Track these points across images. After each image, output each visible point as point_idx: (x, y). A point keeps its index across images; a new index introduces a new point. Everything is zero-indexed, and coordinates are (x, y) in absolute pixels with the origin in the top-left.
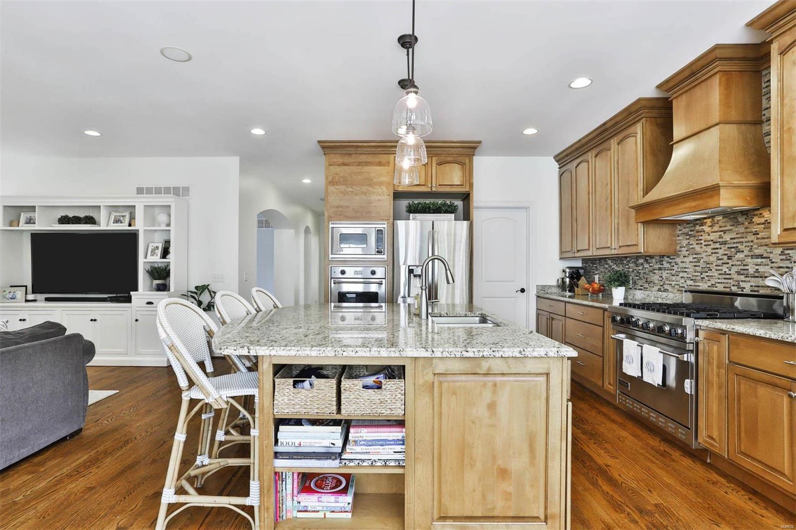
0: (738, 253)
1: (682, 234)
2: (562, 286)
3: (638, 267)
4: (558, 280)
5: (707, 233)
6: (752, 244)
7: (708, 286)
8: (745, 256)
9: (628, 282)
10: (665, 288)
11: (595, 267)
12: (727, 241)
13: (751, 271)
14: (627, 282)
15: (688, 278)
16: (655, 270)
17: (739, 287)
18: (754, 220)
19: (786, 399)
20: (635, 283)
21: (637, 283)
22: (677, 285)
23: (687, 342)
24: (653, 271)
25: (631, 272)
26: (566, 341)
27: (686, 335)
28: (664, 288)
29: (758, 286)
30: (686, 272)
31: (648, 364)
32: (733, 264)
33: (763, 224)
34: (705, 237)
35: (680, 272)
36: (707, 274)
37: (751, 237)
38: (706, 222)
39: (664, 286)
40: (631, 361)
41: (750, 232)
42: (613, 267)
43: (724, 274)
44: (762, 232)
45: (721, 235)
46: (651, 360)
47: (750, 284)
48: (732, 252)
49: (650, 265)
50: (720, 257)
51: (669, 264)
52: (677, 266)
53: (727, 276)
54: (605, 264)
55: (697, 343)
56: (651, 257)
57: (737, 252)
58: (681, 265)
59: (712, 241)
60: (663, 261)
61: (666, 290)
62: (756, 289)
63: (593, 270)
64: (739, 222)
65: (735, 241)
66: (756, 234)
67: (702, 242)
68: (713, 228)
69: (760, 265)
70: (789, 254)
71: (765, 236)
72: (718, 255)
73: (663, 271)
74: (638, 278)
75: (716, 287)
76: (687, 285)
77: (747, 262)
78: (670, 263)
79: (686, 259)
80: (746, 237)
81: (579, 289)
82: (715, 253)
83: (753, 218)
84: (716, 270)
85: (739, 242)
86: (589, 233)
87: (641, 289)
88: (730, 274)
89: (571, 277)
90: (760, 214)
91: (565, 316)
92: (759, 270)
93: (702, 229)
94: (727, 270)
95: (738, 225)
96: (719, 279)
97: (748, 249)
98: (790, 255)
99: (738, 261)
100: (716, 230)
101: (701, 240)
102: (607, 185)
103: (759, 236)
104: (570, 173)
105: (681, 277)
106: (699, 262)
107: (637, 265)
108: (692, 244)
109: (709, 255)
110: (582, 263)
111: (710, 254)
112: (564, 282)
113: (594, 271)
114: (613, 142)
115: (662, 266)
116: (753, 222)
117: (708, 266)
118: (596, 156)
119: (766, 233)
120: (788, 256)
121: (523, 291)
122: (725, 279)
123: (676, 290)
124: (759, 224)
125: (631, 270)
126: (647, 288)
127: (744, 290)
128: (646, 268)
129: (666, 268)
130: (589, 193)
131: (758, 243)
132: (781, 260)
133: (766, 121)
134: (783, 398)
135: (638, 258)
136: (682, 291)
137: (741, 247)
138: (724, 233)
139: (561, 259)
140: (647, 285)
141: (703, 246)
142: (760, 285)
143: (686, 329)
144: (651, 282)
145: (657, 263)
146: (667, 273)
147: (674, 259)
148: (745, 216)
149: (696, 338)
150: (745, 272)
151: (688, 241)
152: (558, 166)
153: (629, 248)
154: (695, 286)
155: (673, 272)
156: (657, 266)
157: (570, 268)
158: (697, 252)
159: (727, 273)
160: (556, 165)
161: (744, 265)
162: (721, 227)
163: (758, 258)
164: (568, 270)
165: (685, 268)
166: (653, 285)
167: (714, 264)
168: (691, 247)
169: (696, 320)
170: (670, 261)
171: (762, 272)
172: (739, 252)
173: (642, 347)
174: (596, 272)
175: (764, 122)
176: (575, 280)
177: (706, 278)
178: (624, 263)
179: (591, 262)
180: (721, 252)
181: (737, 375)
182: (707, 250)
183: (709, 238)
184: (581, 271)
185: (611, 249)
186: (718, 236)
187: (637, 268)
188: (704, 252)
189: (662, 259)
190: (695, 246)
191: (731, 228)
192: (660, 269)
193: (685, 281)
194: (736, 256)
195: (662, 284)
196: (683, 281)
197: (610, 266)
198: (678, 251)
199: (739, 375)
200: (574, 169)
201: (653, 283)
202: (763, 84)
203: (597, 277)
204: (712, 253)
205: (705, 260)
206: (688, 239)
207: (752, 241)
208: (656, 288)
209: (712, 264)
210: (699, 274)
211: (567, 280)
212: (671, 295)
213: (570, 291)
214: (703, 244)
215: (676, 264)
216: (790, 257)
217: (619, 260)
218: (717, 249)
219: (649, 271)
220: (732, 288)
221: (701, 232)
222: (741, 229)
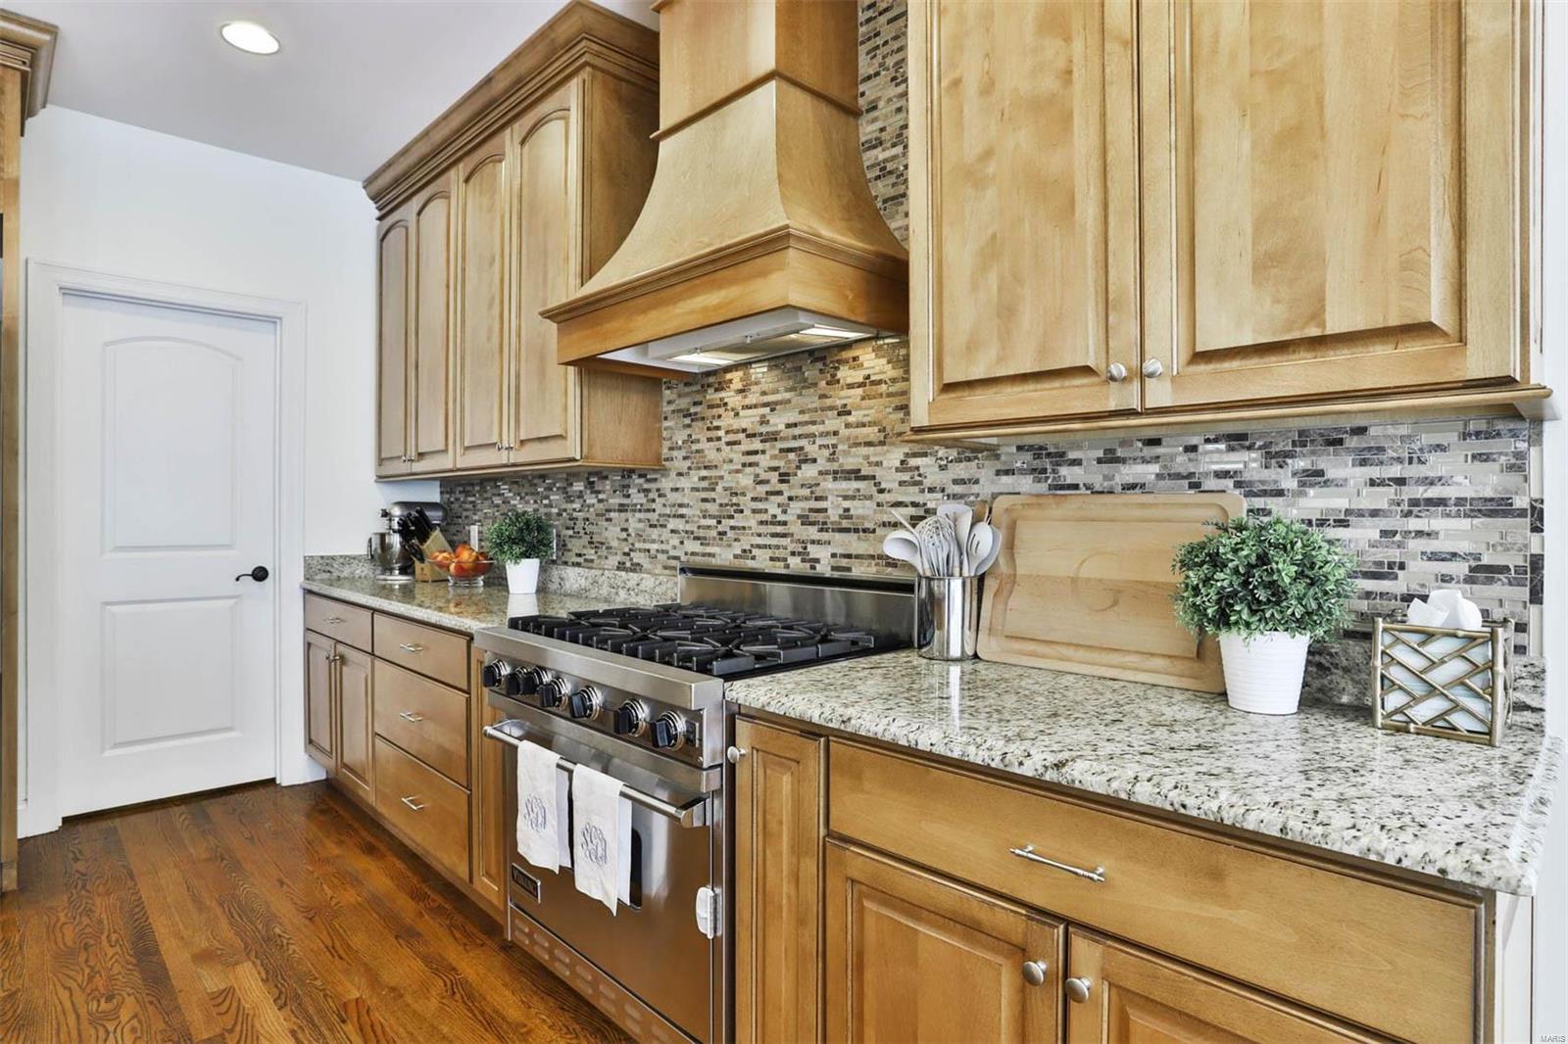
0: (803, 466)
1: (673, 411)
2: (380, 556)
3: (572, 502)
4: (370, 540)
5: (733, 410)
6: (832, 440)
7: (736, 557)
8: (821, 473)
9: (548, 545)
10: (635, 561)
11: (471, 502)
12: (777, 433)
13: (834, 515)
14: (544, 545)
15: (687, 532)
16: (610, 511)
17: (803, 555)
18: (840, 375)
19: (1008, 980)
20: (563, 546)
21: (569, 546)
22: (663, 552)
23: (705, 766)
24: (605, 515)
25: (554, 516)
26: (377, 730)
27: (701, 740)
28: (631, 559)
29: (849, 556)
30: (682, 516)
31: (586, 831)
32: (793, 494)
33: (860, 385)
34: (727, 421)
35: (669, 516)
36: (732, 522)
37: (833, 423)
38: (731, 381)
39: (632, 554)
40: (540, 819)
41: (831, 408)
42: (512, 502)
43: (772, 523)
44: (858, 408)
45: (764, 416)
46: (596, 821)
47: (831, 550)
48: (789, 461)
49: (601, 496)
50: (764, 476)
51: (642, 495)
52: (662, 500)
53: (779, 529)
54: (494, 495)
55: (732, 767)
56: (602, 474)
57: (800, 461)
58: (673, 497)
59: (744, 431)
60: (628, 486)
61: (636, 568)
62: (844, 562)
63: (466, 510)
64: (805, 380)
65: (797, 431)
66: (844, 412)
67: (721, 433)
68: (745, 397)
69: (853, 498)
70: (918, 468)
71: (866, 420)
72: (757, 470)
73: (629, 515)
74: (571, 532)
75: (753, 558)
76: (686, 554)
77: (824, 491)
78: (647, 491)
79: (683, 483)
80: (823, 423)
81: (426, 565)
82: (750, 465)
83: (837, 369)
84: (754, 511)
85: (807, 436)
86: (447, 404)
87: (578, 565)
88: (785, 523)
89: (404, 531)
90: (855, 359)
91: (372, 654)
92: (852, 512)
93: (721, 399)
94: (778, 511)
95: (803, 388)
96: (759, 535)
97: (826, 453)
98: (921, 471)
99: (802, 486)
100: (754, 402)
101: (718, 428)
102: (492, 262)
103: (851, 419)
104: (404, 230)
105: (672, 531)
106: (714, 490)
107: (569, 499)
108: (698, 441)
109: (738, 471)
110: (442, 493)
111: (740, 467)
112: (385, 546)
113: (468, 513)
114: (509, 139)
115: (626, 501)
116: (838, 381)
117: (735, 500)
118: (467, 181)
119: (866, 412)
120: (916, 473)
121: (260, 574)
122: (775, 535)
123: (660, 566)
124: (850, 386)
125: (555, 510)
126: (592, 561)
127: (817, 565)
128: (589, 506)
129: (636, 505)
130: (448, 287)
131: (849, 438)
132: (901, 483)
133: (868, 111)
134: (1000, 974)
135: (571, 479)
136: (674, 568)
137: (811, 449)
138: (772, 410)
139: (382, 478)
140: (593, 551)
141: (724, 447)
142: (854, 553)
143: (700, 718)
144: (602, 543)
145: (615, 492)
146: (640, 521)
147: (655, 480)
148: (820, 365)
149: (731, 749)
150: (820, 517)
151: (688, 431)
152: (377, 214)
153: (544, 445)
154: (704, 555)
155: (654, 517)
156: (615, 501)
157: (404, 504)
158: (709, 461)
159: (779, 519)
160: (371, 210)
161: (817, 499)
162: (764, 393)
163: (850, 479)
164: (397, 512)
165: (681, 506)
166: (605, 553)
167: (749, 496)
168: (695, 447)
169: (727, 684)
170: (646, 486)
171: (858, 517)
172: (805, 461)
173: (571, 772)
174: (476, 518)
175: (862, 114)
176: (415, 541)
177: (731, 534)
178: (538, 493)
179: (461, 489)
180: (764, 461)
181: (853, 881)
182: (732, 456)
183: (736, 424)
184: (435, 516)
185: (499, 449)
186: (758, 419)
187: (569, 506)
188: (724, 461)
189: (626, 482)
190: (703, 445)
191: (787, 395)
192: (622, 508)
193: (682, 543)
194: (799, 472)
195: (627, 550)
196: (675, 541)
197: (506, 502)
198: (667, 460)
199: (859, 882)
200: (414, 215)
201: (607, 548)
202: (860, 14)
203: (474, 530)
204: (744, 465)
205: (726, 485)
206: (689, 426)
207: (836, 433)
208: (613, 561)
209: (743, 494)
210: (713, 522)
211: (396, 540)
212: (648, 582)
213: (403, 571)
214: (724, 440)
215: (660, 496)
216: (920, 475)
217: (527, 485)
218: (756, 452)
219: (597, 515)
220: (789, 561)
221: (718, 406)
222: (811, 400)
